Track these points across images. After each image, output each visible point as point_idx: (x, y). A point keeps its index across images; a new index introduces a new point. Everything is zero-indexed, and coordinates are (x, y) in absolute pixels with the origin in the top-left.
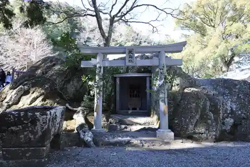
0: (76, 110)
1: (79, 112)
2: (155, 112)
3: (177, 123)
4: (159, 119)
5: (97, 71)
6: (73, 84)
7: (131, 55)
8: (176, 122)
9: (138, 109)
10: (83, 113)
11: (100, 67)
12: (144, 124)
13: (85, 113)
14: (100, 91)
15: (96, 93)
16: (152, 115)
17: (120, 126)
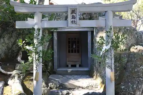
0: (11, 75)
1: (14, 77)
2: (98, 74)
3: (124, 89)
4: (103, 82)
5: (35, 34)
6: (4, 42)
7: (74, 14)
8: (123, 87)
9: (78, 66)
10: (19, 77)
11: (39, 30)
12: (87, 87)
13: (22, 77)
14: (39, 56)
15: (34, 59)
16: (95, 77)
17: (61, 92)
